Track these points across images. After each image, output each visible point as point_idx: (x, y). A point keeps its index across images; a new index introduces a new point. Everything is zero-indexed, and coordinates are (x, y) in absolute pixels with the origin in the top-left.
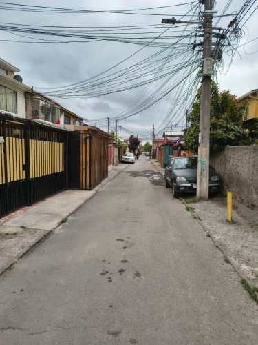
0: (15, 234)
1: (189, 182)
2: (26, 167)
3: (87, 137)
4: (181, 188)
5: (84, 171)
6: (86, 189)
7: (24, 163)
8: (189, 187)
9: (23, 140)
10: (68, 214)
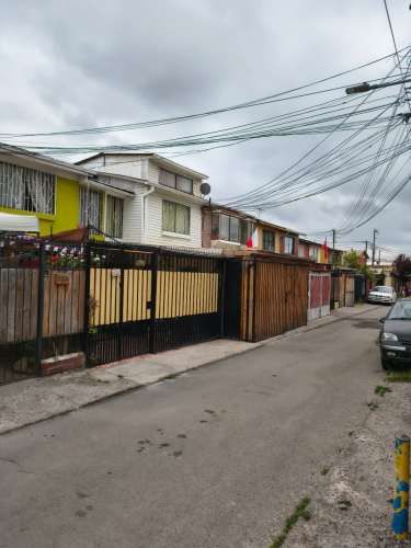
0: (107, 382)
1: (403, 345)
2: (151, 305)
3: (250, 266)
4: (389, 354)
5: (245, 314)
6: (247, 340)
7: (149, 300)
8: (402, 352)
9: (150, 272)
10: (185, 369)
